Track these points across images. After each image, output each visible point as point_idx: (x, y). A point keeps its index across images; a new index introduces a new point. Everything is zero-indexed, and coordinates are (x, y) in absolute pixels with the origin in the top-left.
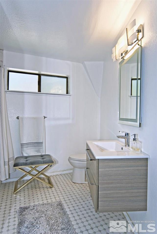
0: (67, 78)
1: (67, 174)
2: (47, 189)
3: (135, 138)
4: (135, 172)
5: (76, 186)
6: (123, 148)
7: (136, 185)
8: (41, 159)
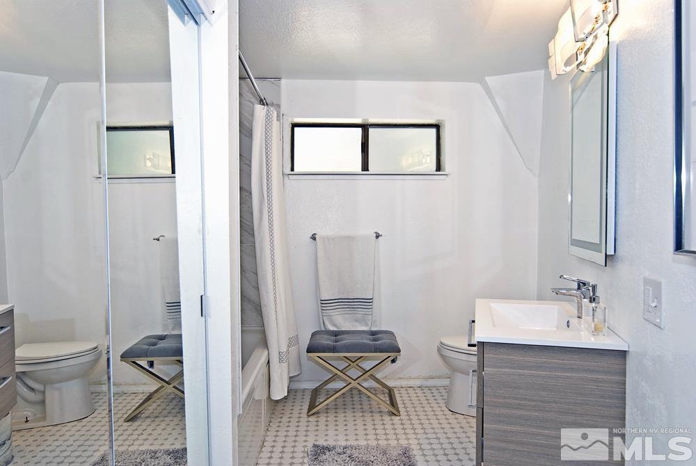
0: (437, 127)
1: (437, 388)
2: (381, 416)
3: (594, 294)
4: (586, 385)
5: (455, 421)
6: (570, 321)
7: (590, 420)
8: (370, 340)
